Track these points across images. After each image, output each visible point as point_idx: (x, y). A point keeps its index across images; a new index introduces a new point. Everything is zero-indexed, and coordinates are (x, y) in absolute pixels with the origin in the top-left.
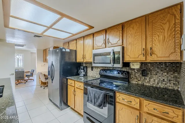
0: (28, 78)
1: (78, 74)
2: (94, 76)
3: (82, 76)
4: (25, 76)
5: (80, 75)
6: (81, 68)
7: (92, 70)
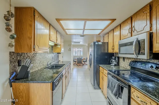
0: (84, 63)
1: (110, 64)
2: (126, 67)
3: (113, 66)
4: (82, 61)
5: (111, 64)
6: (113, 58)
7: (124, 61)
